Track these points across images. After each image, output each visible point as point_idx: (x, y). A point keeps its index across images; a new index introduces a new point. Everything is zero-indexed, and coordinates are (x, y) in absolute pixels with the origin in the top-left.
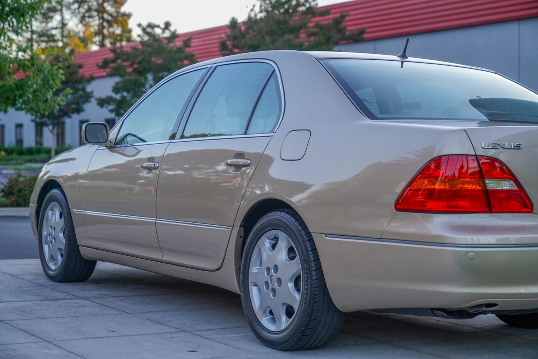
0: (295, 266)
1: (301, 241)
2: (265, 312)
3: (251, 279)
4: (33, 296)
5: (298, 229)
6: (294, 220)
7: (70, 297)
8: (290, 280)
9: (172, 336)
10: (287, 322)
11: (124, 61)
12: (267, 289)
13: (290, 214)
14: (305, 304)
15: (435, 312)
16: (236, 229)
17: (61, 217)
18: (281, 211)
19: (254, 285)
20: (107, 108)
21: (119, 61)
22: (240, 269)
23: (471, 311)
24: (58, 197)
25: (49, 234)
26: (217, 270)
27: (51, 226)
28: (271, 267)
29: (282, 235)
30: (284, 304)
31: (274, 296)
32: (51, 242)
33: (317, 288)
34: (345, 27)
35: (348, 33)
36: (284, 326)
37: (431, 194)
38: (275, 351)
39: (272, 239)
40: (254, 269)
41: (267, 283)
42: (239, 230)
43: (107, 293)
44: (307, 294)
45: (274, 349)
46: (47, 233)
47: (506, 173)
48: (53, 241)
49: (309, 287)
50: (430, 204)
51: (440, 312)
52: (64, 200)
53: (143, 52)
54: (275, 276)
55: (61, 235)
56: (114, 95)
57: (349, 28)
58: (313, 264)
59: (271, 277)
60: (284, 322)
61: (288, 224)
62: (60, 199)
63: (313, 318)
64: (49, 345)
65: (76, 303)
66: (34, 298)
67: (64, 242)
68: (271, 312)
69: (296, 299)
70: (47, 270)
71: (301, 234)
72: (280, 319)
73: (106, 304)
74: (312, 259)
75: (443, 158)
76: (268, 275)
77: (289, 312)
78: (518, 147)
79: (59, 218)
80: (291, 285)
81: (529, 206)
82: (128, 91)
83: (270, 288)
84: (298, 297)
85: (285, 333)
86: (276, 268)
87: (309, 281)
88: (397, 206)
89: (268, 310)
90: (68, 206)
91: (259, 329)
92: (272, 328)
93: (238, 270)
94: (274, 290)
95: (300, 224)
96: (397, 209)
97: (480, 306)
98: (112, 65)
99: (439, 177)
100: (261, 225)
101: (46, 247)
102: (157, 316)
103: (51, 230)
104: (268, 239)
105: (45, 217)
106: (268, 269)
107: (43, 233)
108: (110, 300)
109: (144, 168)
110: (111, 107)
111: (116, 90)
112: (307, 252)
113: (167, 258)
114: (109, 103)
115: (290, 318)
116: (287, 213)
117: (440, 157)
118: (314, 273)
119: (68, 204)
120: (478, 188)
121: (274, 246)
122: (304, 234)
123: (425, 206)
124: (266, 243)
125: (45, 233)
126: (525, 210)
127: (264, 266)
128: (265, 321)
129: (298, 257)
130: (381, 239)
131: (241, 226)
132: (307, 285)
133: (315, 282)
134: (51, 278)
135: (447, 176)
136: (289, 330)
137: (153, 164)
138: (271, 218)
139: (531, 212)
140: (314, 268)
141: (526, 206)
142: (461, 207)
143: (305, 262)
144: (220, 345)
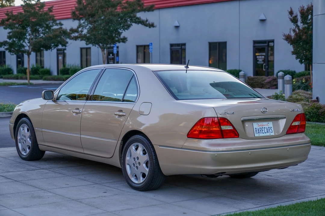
0: (146, 157)
1: (149, 148)
2: (133, 176)
3: (127, 162)
4: (21, 168)
5: (147, 143)
6: (145, 139)
7: (38, 168)
8: (144, 163)
9: (94, 186)
10: (143, 180)
11: (14, 20)
12: (134, 166)
13: (143, 136)
14: (151, 173)
15: (202, 175)
16: (120, 142)
17: (28, 131)
18: (140, 135)
19: (128, 165)
20: (4, 47)
21: (10, 21)
22: (121, 158)
23: (216, 175)
24: (27, 122)
25: (22, 139)
26: (110, 158)
27: (23, 135)
28: (136, 157)
29: (140, 145)
30: (141, 172)
31: (137, 169)
32: (23, 142)
33: (155, 167)
34: (143, 4)
35: (145, 7)
36: (142, 181)
37: (201, 132)
38: (138, 191)
39: (136, 146)
40: (128, 158)
41: (134, 164)
42: (121, 142)
43: (53, 166)
44: (151, 169)
45: (137, 190)
46: (20, 138)
47: (229, 123)
48: (24, 142)
49: (152, 166)
50: (201, 136)
51: (204, 176)
52: (30, 123)
53: (25, 15)
54: (137, 161)
55: (29, 139)
56: (8, 40)
57: (145, 4)
58: (154, 157)
59: (136, 161)
60: (142, 180)
61: (143, 140)
62: (28, 123)
63: (154, 178)
64: (45, 191)
65: (43, 171)
66: (23, 170)
67: (31, 142)
68: (136, 176)
69: (147, 171)
70: (21, 155)
71: (148, 145)
72: (140, 179)
73: (57, 172)
74: (153, 155)
75: (205, 118)
76: (134, 161)
77: (144, 175)
78: (233, 113)
79: (27, 131)
80: (144, 165)
81: (238, 135)
82: (16, 38)
83: (135, 166)
84: (147, 170)
85: (142, 184)
86: (138, 158)
87: (152, 164)
88: (188, 136)
89: (134, 175)
90: (32, 126)
91: (131, 183)
92: (136, 182)
93: (120, 158)
94: (137, 167)
95: (148, 141)
96: (188, 137)
97: (219, 173)
98: (6, 23)
99: (203, 126)
100: (131, 140)
101: (20, 145)
102: (82, 177)
103: (23, 137)
104: (134, 146)
105: (19, 130)
106: (134, 158)
107: (18, 138)
108: (57, 169)
109: (74, 112)
110: (6, 47)
111: (10, 37)
112: (151, 152)
113: (85, 152)
114: (5, 45)
115: (144, 178)
116: (142, 136)
117: (204, 118)
118: (154, 161)
119: (32, 125)
120: (218, 129)
121: (137, 149)
122: (150, 145)
123: (199, 136)
124: (133, 148)
125: (19, 138)
126: (236, 136)
127: (132, 157)
128: (133, 179)
129: (147, 154)
130: (182, 148)
131: (122, 140)
132: (152, 165)
133: (155, 164)
134: (24, 159)
135: (207, 124)
136: (144, 183)
137: (79, 111)
138: (136, 137)
139: (238, 137)
140: (154, 159)
141: (236, 135)
142: (212, 137)
143: (150, 156)
144: (115, 190)
